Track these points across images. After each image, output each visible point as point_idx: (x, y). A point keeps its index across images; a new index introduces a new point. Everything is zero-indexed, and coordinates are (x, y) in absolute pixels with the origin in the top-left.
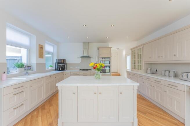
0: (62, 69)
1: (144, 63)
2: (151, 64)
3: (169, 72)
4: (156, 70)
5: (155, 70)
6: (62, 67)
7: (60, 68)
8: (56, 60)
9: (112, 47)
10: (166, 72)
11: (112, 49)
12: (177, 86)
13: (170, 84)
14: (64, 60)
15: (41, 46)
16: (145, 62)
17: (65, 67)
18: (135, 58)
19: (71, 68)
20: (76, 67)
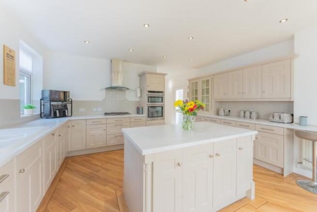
0: (63, 115)
1: (213, 100)
2: (221, 102)
3: (245, 112)
4: (229, 111)
5: (227, 110)
6: (62, 109)
7: (57, 111)
8: (43, 92)
9: (166, 74)
10: (246, 113)
11: (166, 76)
12: (274, 130)
13: (263, 129)
14: (65, 93)
15: (10, 51)
16: (215, 99)
17: (67, 109)
18: (196, 94)
19: (82, 110)
20: (94, 109)
